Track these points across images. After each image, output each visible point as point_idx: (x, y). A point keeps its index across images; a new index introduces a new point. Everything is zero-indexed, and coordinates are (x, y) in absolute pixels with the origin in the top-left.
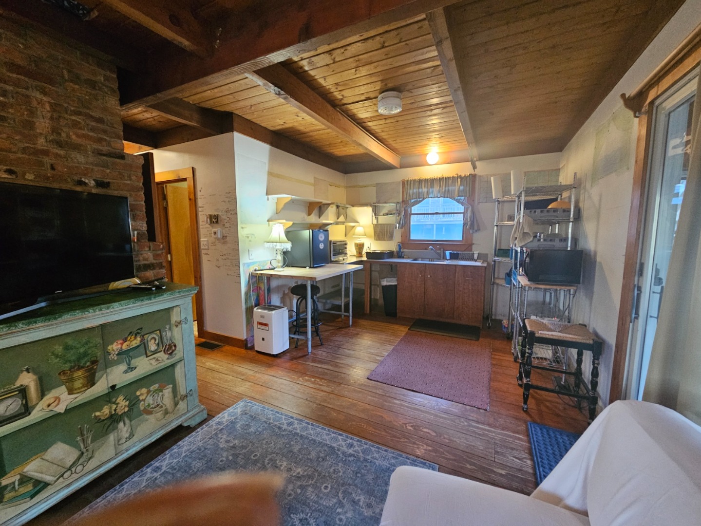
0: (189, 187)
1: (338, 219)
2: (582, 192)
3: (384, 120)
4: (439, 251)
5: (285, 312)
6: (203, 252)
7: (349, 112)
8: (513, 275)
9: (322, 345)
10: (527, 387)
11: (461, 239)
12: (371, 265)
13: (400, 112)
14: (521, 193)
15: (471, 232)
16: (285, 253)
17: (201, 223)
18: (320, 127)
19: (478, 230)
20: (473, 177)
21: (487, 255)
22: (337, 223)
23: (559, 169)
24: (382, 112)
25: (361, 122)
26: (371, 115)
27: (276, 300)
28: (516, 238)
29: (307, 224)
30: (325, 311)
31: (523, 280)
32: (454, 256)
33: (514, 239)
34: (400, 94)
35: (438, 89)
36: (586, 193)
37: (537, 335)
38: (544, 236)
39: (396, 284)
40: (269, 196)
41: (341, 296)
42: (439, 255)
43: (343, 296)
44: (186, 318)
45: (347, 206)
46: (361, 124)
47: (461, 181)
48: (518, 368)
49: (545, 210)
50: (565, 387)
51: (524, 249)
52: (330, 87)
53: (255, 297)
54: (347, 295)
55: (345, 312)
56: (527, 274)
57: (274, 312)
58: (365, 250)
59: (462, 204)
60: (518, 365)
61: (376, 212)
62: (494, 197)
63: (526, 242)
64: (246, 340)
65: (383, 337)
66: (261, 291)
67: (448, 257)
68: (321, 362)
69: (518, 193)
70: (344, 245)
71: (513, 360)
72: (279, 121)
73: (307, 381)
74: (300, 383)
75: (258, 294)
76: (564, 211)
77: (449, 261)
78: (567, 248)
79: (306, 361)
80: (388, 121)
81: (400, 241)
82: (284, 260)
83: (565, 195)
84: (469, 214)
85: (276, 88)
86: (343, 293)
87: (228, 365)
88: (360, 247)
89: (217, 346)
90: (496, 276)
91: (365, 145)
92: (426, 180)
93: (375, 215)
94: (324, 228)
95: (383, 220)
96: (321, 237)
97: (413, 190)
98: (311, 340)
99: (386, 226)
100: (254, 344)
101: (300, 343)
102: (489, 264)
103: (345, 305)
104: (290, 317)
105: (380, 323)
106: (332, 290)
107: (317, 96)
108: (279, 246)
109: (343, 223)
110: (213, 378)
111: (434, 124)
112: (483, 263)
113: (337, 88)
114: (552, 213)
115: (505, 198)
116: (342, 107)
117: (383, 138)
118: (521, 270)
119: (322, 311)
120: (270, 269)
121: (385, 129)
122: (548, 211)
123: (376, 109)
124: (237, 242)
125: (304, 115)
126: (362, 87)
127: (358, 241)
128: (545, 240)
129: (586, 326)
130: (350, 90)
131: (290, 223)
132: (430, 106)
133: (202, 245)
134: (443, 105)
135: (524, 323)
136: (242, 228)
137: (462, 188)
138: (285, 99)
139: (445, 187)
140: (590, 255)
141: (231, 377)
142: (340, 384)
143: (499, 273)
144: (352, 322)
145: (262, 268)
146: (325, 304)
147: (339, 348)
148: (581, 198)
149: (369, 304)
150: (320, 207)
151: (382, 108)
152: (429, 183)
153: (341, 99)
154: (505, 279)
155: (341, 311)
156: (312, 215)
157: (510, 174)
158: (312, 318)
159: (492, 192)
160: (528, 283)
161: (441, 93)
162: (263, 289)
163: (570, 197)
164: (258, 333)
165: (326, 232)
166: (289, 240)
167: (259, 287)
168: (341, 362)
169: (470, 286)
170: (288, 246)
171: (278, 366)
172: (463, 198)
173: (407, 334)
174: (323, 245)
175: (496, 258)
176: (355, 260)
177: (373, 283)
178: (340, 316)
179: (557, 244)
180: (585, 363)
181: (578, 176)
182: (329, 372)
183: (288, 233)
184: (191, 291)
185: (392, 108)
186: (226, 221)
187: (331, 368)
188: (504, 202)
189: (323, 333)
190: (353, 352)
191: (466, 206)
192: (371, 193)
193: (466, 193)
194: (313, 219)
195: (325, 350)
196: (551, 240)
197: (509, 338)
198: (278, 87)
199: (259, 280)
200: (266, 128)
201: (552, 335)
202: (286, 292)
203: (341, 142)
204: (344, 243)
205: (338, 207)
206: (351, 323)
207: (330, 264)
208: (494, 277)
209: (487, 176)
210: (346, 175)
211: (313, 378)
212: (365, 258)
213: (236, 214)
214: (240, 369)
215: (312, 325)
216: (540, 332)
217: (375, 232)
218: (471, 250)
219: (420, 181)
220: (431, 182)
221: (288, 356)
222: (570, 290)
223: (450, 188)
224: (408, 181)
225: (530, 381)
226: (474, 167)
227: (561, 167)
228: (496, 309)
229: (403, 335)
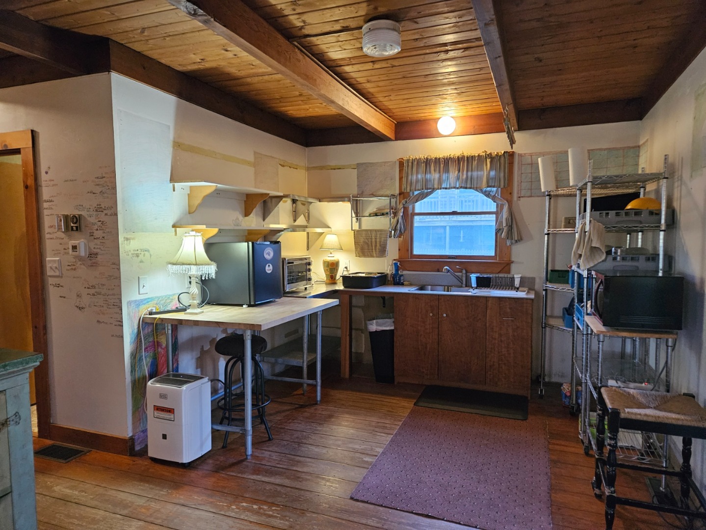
0: (25, 163)
1: (295, 221)
2: (676, 184)
3: (371, 64)
4: (460, 274)
5: (204, 387)
6: (51, 281)
7: (314, 48)
8: (576, 312)
9: (270, 440)
10: (612, 502)
11: (493, 254)
12: (351, 297)
13: (399, 53)
14: (586, 184)
15: (508, 243)
16: (205, 282)
17: (46, 229)
18: (263, 70)
19: (520, 239)
20: (511, 155)
21: (533, 279)
22: (294, 229)
23: (639, 147)
24: (369, 51)
25: (334, 64)
26: (350, 56)
27: (187, 364)
28: (580, 256)
29: (244, 230)
30: (275, 378)
31: (595, 324)
32: (483, 283)
33: (577, 256)
34: (397, 24)
35: (458, 20)
36: (683, 187)
37: (623, 415)
38: (622, 251)
39: (392, 328)
40: (176, 184)
41: (301, 350)
42: (459, 279)
43: (305, 351)
44: (16, 414)
45: (310, 200)
46: (333, 68)
47: (491, 162)
48: (594, 466)
49: (623, 212)
50: (666, 495)
51: (593, 273)
52: (283, 6)
53: (149, 360)
54: (312, 349)
55: (308, 378)
56: (601, 313)
57: (184, 387)
58: (341, 272)
59: (494, 198)
60: (593, 462)
61: (357, 212)
62: (543, 190)
63: (596, 263)
64: (132, 439)
65: (374, 419)
66: (160, 350)
67: (474, 284)
68: (270, 472)
69: (580, 185)
70: (307, 264)
71: (582, 452)
72: (193, 56)
73: (245, 509)
74: (232, 514)
75: (155, 355)
76: (651, 213)
77: (476, 291)
78: (658, 272)
79: (242, 473)
80: (377, 66)
81: (397, 257)
82: (203, 293)
83: (651, 187)
84: (505, 214)
85: (189, 4)
86: (305, 346)
87: (97, 488)
88: (332, 267)
89: (77, 452)
90: (548, 313)
91: (340, 103)
92: (437, 161)
93: (357, 214)
94: (272, 237)
95: (369, 223)
96: (269, 254)
97: (418, 176)
98: (250, 432)
99: (374, 234)
100: (147, 446)
101: (231, 438)
102: (537, 294)
103: (308, 367)
104: (214, 391)
105: (366, 396)
106: (286, 340)
107: (262, 20)
108: (194, 271)
109: (303, 228)
110: (68, 516)
111: (449, 73)
112: (528, 292)
113: (294, 10)
114: (633, 217)
115: (561, 192)
116: (303, 40)
117: (369, 92)
118: (589, 306)
119: (270, 377)
120: (177, 310)
121: (373, 79)
122: (627, 214)
123: (358, 45)
124: (117, 264)
125: (237, 49)
126: (337, 9)
127: (329, 258)
128: (623, 259)
129: (694, 397)
130: (316, 13)
131: (215, 231)
132: (445, 45)
133: (48, 269)
134: (465, 45)
135: (600, 394)
136: (127, 239)
137: (493, 173)
138: (205, 22)
139: (467, 171)
140: (694, 284)
141: (102, 513)
142: (303, 512)
143: (552, 307)
144: (322, 394)
145: (162, 309)
146: (273, 365)
147: (300, 444)
148: (676, 195)
149: (348, 362)
150: (265, 202)
151: (368, 46)
152: (442, 166)
153: (302, 28)
154: (563, 318)
155: (301, 377)
156: (251, 215)
157: (567, 152)
158: (253, 393)
159: (539, 181)
160: (603, 329)
161: (463, 25)
162: (164, 345)
163: (658, 192)
164: (155, 426)
165: (276, 245)
166: (211, 258)
167: (158, 342)
168: (305, 470)
169: (510, 331)
170: (211, 270)
171: (191, 484)
172: (495, 189)
173: (412, 412)
174: (271, 267)
175: (549, 285)
176: (323, 289)
177: (353, 327)
178: (301, 385)
179: (642, 264)
180: (695, 455)
181: (670, 160)
182: (283, 490)
183: (209, 246)
184: (27, 363)
185: (385, 46)
186: (96, 227)
187: (287, 482)
188: (557, 196)
189: (272, 417)
190: (324, 451)
191: (500, 203)
192: (350, 180)
193: (500, 181)
194: (253, 222)
195: (276, 449)
196: (632, 259)
197: (573, 413)
198: (194, 4)
199: (156, 329)
200: (169, 68)
201: (646, 415)
202: (206, 349)
203: (301, 95)
204: (307, 261)
205: (294, 201)
206: (319, 398)
207: (283, 299)
208: (546, 315)
209: (531, 155)
210: (307, 149)
211: (255, 503)
212: (340, 287)
213: (116, 215)
214: (122, 496)
215: (253, 405)
216: (627, 410)
217: (356, 243)
218: (509, 272)
219: (428, 162)
220: (445, 163)
221: (210, 463)
222: (667, 340)
223: (475, 174)
224: (408, 160)
225: (614, 492)
226: (512, 141)
227: (641, 143)
228: (550, 367)
229: (406, 415)
